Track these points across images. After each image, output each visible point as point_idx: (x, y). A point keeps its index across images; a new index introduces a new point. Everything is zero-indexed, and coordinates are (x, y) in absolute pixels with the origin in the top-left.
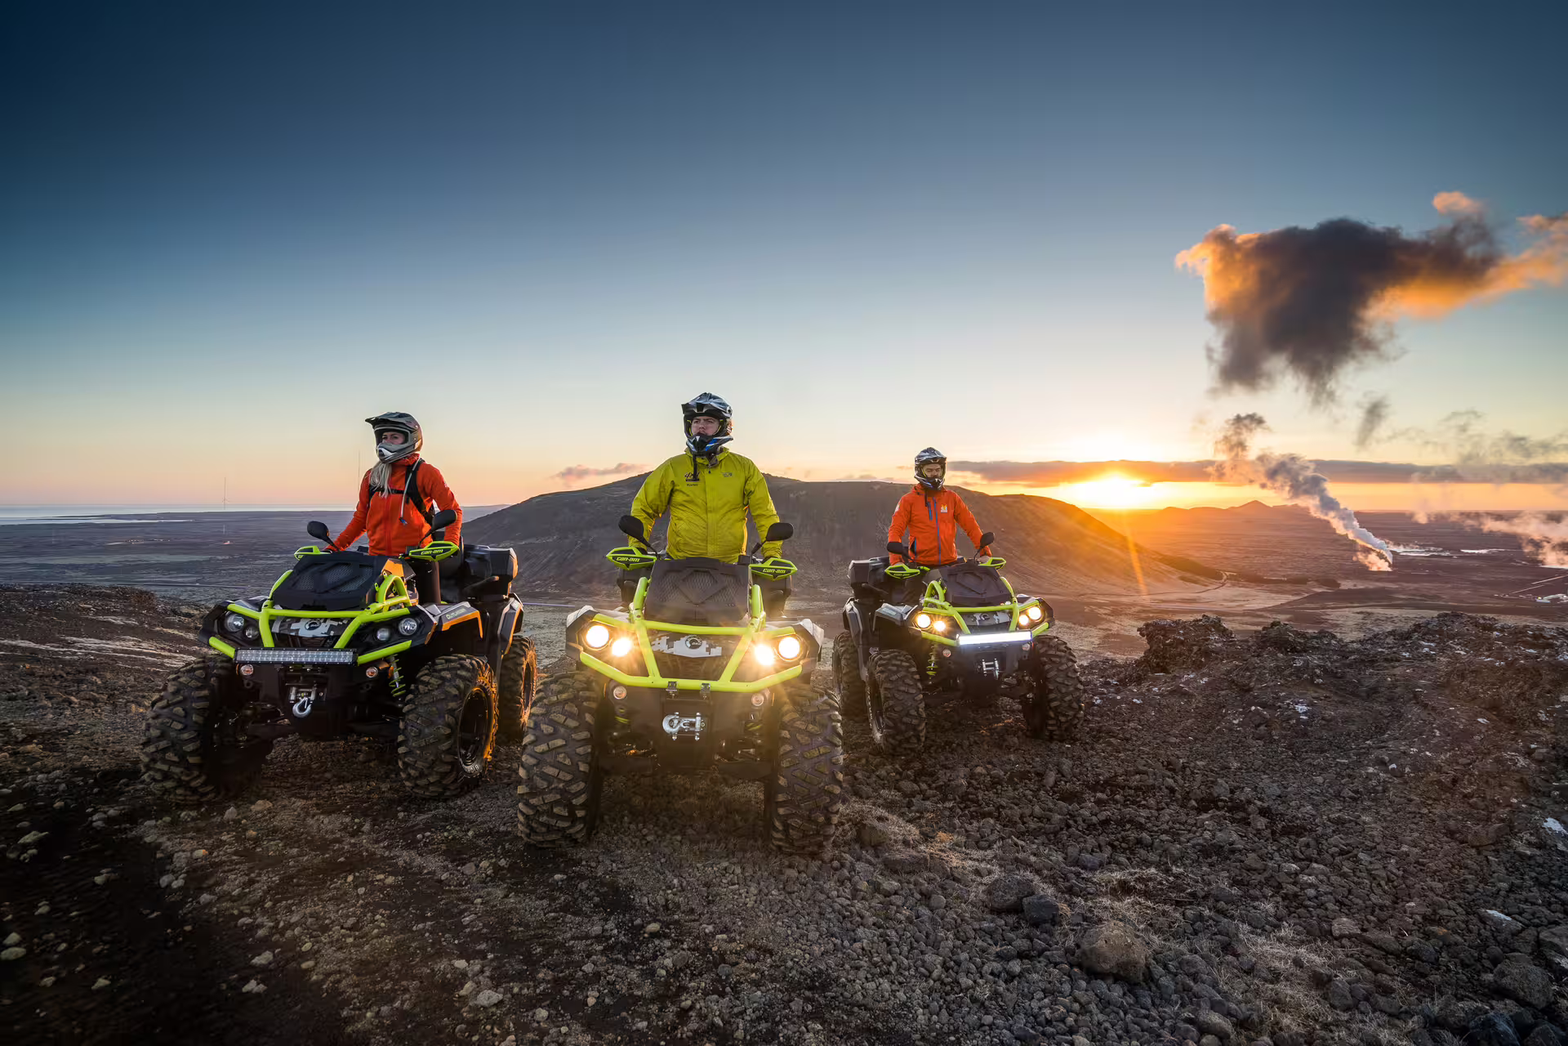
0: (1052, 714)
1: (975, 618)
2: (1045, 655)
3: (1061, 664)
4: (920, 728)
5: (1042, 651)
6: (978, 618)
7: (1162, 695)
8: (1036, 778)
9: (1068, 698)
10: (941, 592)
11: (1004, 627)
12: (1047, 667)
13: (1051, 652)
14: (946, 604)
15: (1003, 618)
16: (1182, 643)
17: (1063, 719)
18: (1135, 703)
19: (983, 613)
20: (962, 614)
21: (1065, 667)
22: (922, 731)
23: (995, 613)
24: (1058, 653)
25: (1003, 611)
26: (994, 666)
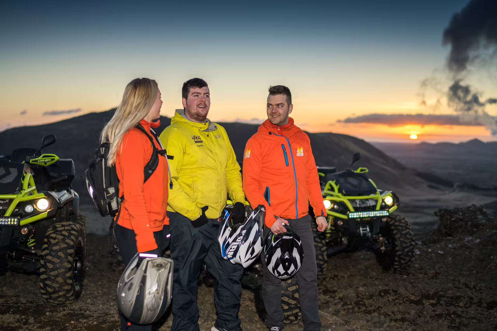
0: (397, 259)
1: (356, 203)
2: (393, 225)
3: (403, 230)
4: (324, 266)
5: (391, 223)
6: (358, 203)
7: (454, 248)
8: (393, 293)
9: (406, 250)
10: (336, 188)
11: (373, 208)
12: (395, 232)
13: (397, 224)
14: (340, 195)
15: (372, 203)
16: (461, 220)
17: (403, 262)
18: (439, 253)
19: (361, 200)
20: (349, 200)
21: (404, 232)
22: (324, 268)
23: (367, 200)
24: (401, 224)
25: (372, 199)
26: (366, 230)
